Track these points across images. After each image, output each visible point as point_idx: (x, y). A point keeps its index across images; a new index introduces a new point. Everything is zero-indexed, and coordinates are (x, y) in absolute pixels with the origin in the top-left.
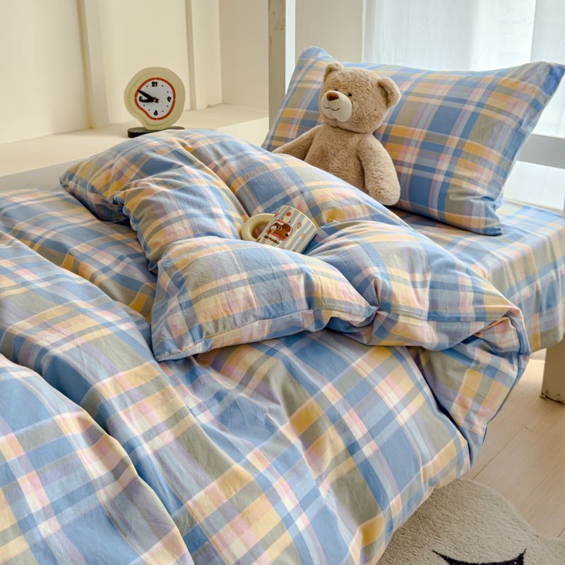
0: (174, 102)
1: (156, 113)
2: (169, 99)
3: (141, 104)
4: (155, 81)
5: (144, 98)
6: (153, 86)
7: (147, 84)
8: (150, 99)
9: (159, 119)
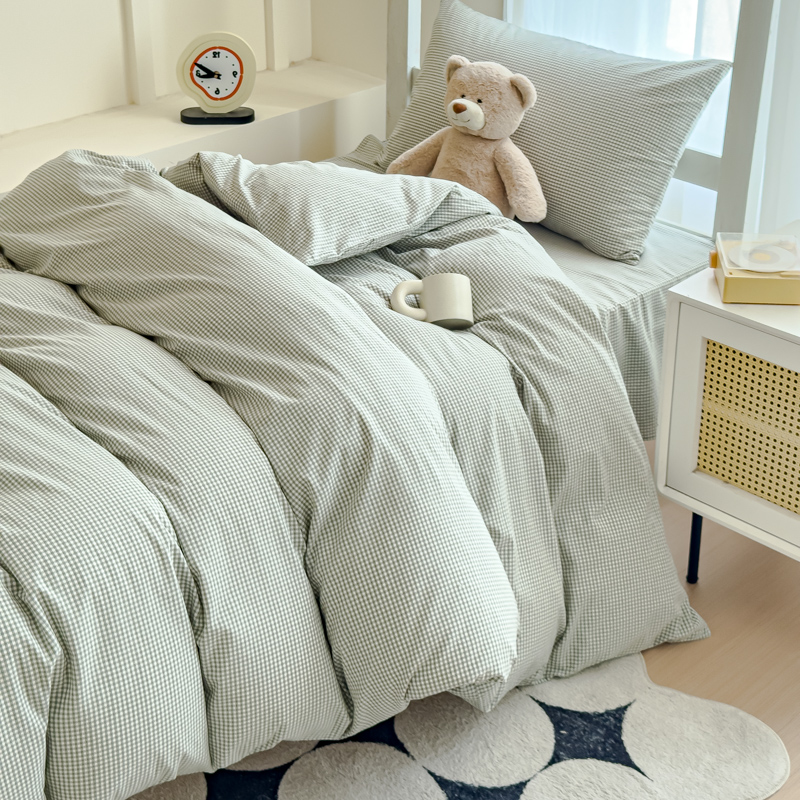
0: (241, 77)
1: (217, 92)
2: (235, 74)
3: (197, 79)
4: (217, 51)
5: (202, 73)
6: (215, 57)
7: (206, 55)
8: (210, 74)
9: (222, 99)
